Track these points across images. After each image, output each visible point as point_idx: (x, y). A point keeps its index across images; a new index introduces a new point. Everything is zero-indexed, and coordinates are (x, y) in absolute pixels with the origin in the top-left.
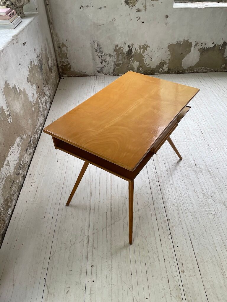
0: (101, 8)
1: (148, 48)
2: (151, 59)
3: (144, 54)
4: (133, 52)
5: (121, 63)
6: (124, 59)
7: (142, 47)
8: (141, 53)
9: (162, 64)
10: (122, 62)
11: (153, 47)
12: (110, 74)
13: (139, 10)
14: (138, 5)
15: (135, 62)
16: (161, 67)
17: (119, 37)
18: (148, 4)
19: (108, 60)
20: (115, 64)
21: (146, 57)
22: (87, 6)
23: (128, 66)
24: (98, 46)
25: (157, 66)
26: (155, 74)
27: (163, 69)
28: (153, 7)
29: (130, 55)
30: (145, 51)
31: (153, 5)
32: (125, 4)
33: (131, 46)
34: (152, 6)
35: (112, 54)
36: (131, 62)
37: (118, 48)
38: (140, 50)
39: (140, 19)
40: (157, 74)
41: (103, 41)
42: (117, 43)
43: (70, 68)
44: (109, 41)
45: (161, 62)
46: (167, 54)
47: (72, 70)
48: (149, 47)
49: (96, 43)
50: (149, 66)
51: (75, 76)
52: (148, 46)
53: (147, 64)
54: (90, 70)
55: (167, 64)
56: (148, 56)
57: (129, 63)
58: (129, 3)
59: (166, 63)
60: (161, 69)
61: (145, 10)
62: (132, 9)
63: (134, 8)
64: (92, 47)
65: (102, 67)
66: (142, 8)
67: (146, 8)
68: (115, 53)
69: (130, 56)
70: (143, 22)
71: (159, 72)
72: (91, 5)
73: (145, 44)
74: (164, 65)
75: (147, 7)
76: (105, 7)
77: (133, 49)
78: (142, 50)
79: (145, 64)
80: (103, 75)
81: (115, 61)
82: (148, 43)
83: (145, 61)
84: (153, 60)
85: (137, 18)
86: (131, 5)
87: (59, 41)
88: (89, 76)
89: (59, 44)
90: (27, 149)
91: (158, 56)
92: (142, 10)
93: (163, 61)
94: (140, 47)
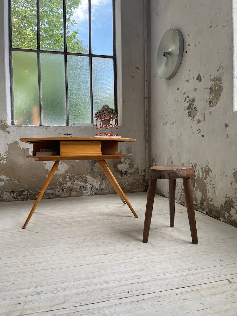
0: (173, 123)
1: (210, 172)
2: (214, 191)
3: (207, 180)
4: (196, 175)
7: (204, 169)
8: (204, 179)
9: (228, 205)
11: (215, 171)
12: (178, 200)
13: (199, 122)
14: (199, 116)
15: (198, 190)
16: (227, 210)
17: (185, 154)
18: (206, 112)
20: (182, 188)
21: (208, 186)
22: (166, 123)
24: (171, 163)
25: (221, 205)
26: (220, 220)
28: (211, 114)
29: (194, 179)
30: (208, 176)
31: (211, 112)
32: (188, 116)
33: (194, 166)
36: (195, 189)
38: (203, 172)
39: (200, 132)
40: (223, 220)
41: (174, 157)
42: (183, 161)
44: (178, 158)
45: (226, 199)
46: (234, 187)
47: (157, 186)
48: (211, 171)
49: (170, 161)
50: (212, 203)
53: (210, 198)
54: (166, 189)
56: (211, 184)
58: (191, 114)
59: (234, 205)
60: (228, 214)
61: (204, 120)
62: (193, 120)
63: (195, 119)
66: (201, 119)
67: (205, 118)
70: (203, 136)
71: (225, 218)
72: (168, 122)
73: (207, 166)
74: (232, 208)
75: (206, 116)
76: (176, 122)
77: (196, 171)
78: (204, 174)
79: (208, 198)
81: (182, 185)
82: (210, 166)
83: (208, 192)
84: (216, 193)
85: (198, 130)
86: (193, 117)
87: (152, 156)
88: (165, 197)
89: (152, 158)
90: (13, 192)
91: (222, 189)
92: (202, 121)
93: (230, 198)
94: (202, 168)
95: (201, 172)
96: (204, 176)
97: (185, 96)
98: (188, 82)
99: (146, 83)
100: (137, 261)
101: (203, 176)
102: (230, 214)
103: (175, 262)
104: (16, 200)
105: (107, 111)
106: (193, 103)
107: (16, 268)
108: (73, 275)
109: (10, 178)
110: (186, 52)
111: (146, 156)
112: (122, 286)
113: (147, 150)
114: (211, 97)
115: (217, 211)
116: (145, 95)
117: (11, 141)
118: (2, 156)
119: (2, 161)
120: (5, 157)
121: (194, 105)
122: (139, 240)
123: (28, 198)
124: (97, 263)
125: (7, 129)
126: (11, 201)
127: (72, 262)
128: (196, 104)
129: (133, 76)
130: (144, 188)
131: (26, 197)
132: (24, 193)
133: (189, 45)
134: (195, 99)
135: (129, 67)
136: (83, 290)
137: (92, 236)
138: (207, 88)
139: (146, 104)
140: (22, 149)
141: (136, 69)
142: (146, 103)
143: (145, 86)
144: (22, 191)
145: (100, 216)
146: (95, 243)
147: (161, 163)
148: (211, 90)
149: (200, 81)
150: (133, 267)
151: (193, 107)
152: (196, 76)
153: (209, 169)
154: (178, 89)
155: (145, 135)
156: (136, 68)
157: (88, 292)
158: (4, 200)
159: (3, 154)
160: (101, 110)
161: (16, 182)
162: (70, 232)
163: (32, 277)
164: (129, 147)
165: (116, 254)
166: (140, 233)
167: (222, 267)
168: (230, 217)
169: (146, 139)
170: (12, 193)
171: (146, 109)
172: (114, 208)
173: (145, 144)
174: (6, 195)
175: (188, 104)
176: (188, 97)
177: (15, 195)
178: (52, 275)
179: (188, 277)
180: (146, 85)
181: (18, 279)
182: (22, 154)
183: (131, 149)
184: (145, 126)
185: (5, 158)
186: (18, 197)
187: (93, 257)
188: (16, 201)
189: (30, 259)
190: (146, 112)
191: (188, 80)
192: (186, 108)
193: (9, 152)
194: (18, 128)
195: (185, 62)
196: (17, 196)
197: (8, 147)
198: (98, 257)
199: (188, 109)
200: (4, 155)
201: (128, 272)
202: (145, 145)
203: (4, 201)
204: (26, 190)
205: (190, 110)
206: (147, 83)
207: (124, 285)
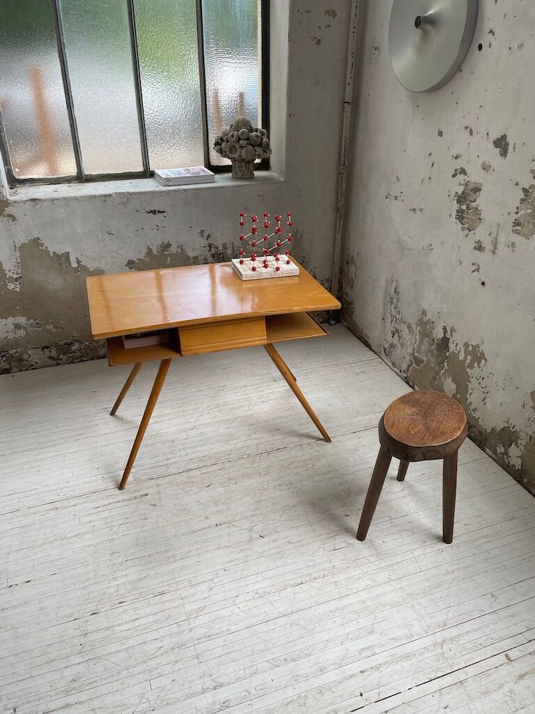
0: (414, 210)
1: (483, 361)
2: (484, 399)
3: (472, 371)
4: (451, 351)
5: (423, 361)
6: (430, 354)
7: (470, 348)
8: (466, 365)
9: (508, 436)
10: (425, 359)
11: (495, 366)
12: (401, 371)
13: (479, 247)
14: (481, 233)
15: (450, 378)
16: (503, 442)
17: (432, 293)
18: (502, 239)
19: (404, 336)
20: (413, 354)
21: (474, 383)
22: (396, 198)
23: (434, 378)
24: (395, 292)
25: (493, 430)
26: (484, 451)
27: (506, 453)
28: (513, 251)
29: (445, 354)
30: (476, 365)
31: (513, 244)
32: (456, 218)
33: (448, 330)
34: (510, 249)
35: (414, 327)
36: (442, 372)
37: (425, 320)
38: (467, 353)
39: (477, 270)
40: (490, 454)
41: (404, 285)
42: (425, 306)
43: (352, 312)
44: (414, 293)
45: (506, 425)
46: (527, 415)
47: (354, 318)
48: (486, 360)
49: (394, 285)
50: (476, 415)
51: (355, 335)
52: (483, 356)
53: (473, 406)
54: (374, 336)
55: (521, 447)
56: (479, 383)
57: (437, 373)
58: (465, 219)
59: (519, 442)
60: (502, 450)
61: (493, 252)
62: (467, 236)
63: (471, 235)
64: (386, 289)
65: (392, 346)
66: (488, 245)
67: (495, 248)
68: (418, 328)
69: (442, 357)
70: (483, 284)
71: (495, 452)
72: (402, 198)
73: (478, 346)
74: (513, 445)
75: (500, 246)
77: (451, 341)
78: (469, 357)
79: (468, 403)
80: (390, 364)
81: (414, 348)
82: (485, 349)
83: (471, 394)
84: (487, 405)
85: (473, 264)
86: (467, 226)
87: (349, 250)
88: (371, 350)
89: (349, 255)
90: (48, 348)
91: (501, 403)
92: (487, 250)
93: (513, 427)
94: (466, 345)
95: (463, 349)
96: (468, 361)
97: (458, 164)
98: (471, 133)
99: (350, 60)
100: (359, 601)
101: (466, 359)
102: (506, 450)
103: (421, 604)
104: (59, 362)
105: (248, 139)
106: (475, 196)
107: (161, 633)
108: (263, 651)
109: (37, 321)
110: (480, 47)
111: (334, 250)
112: (348, 679)
113: (339, 237)
114: (522, 212)
115: (480, 432)
116: (346, 96)
117: (22, 239)
118: (9, 274)
119: (11, 286)
120: (15, 276)
121: (475, 201)
122: (348, 530)
123: (83, 356)
124: (293, 612)
125: (8, 210)
126: (48, 366)
127: (249, 610)
128: (481, 201)
129: (318, 38)
130: (325, 316)
131: (78, 354)
132: (73, 348)
133: (491, 32)
134: (480, 190)
135: (308, 12)
136: (290, 693)
137: (260, 518)
138: (517, 184)
139: (347, 121)
140: (52, 255)
141: (327, 15)
142: (345, 118)
143: (346, 66)
144: (69, 345)
145: (256, 436)
146: (273, 544)
147: (370, 278)
148: (526, 196)
149: (504, 153)
150: (355, 622)
151: (472, 204)
152: (495, 135)
153: (482, 353)
154: (440, 134)
155: (337, 200)
156: (327, 12)
157: (299, 696)
158: (32, 365)
159: (10, 271)
160: (233, 136)
161: (50, 327)
162: (216, 504)
163: (196, 661)
164: (297, 231)
165: (318, 580)
166: (345, 505)
167: (494, 616)
168: (505, 457)
169: (338, 210)
170: (47, 351)
171: (346, 133)
172: (277, 399)
173: (336, 220)
174: (35, 356)
175: (460, 190)
176: (463, 172)
177: (54, 353)
178: (229, 653)
179: (446, 647)
180: (349, 66)
181: (177, 666)
182: (55, 266)
183: (302, 235)
184: (338, 178)
185: (16, 280)
186: (61, 357)
187: (283, 593)
188: (58, 364)
189: (172, 600)
190: (343, 143)
191: (471, 130)
192: (453, 194)
193: (22, 264)
194: (34, 206)
195: (472, 73)
196: (59, 355)
197: (18, 254)
198: (289, 590)
199: (459, 202)
200: (13, 273)
201: (350, 637)
202: (336, 225)
203: (33, 367)
204: (77, 341)
205: (464, 207)
206: (353, 60)
207: (351, 677)
